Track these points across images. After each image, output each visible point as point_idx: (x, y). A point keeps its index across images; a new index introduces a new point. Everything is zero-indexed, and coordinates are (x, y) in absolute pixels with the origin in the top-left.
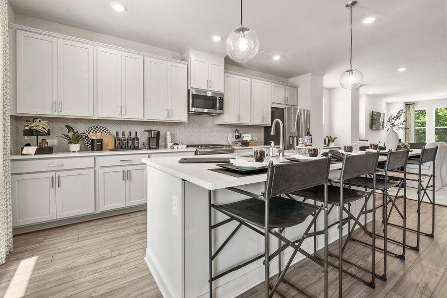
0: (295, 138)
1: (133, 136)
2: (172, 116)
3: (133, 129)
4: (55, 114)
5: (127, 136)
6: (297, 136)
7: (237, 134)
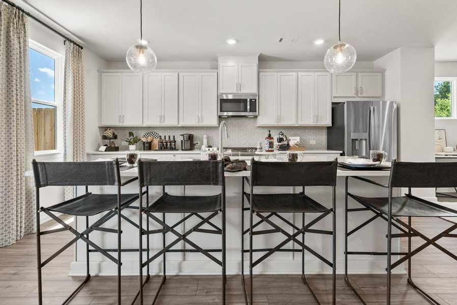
0: (364, 142)
1: (172, 139)
2: (202, 121)
3: (171, 134)
4: (120, 125)
5: (167, 139)
6: (366, 140)
7: (281, 137)
